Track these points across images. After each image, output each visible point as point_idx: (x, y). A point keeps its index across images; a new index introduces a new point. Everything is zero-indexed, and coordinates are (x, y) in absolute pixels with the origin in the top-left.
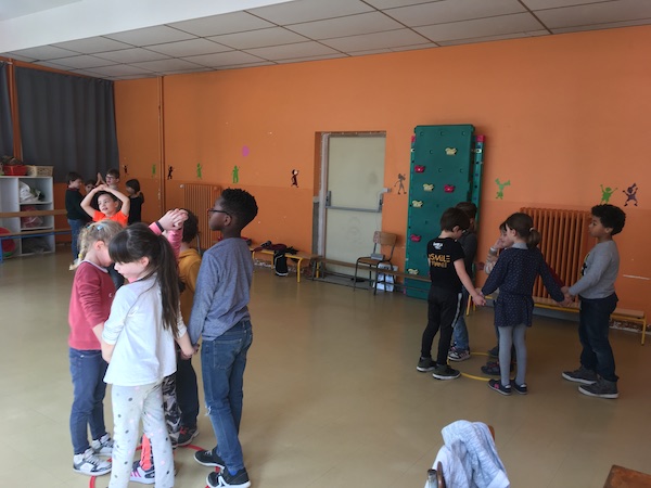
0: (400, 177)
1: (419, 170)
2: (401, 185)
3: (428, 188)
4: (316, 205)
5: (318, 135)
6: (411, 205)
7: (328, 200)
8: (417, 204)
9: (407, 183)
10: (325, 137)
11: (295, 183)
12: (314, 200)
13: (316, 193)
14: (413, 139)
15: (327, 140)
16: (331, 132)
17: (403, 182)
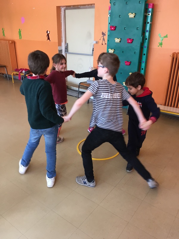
0: (103, 34)
1: (113, 28)
2: (104, 39)
3: (117, 40)
5: (59, 8)
6: (108, 51)
7: (67, 48)
8: (111, 51)
9: (106, 38)
10: (63, 9)
11: (49, 39)
12: (59, 48)
13: (60, 44)
14: (110, 8)
15: (64, 11)
16: (66, 6)
17: (104, 37)
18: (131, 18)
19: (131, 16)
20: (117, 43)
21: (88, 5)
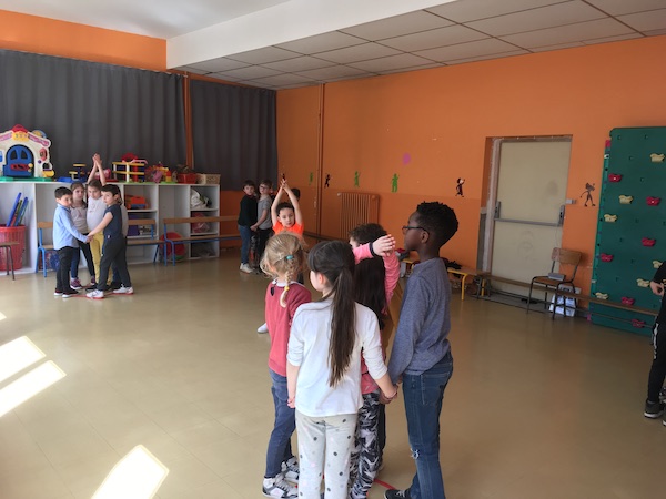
0: (588, 186)
1: (614, 179)
3: (625, 200)
4: (483, 217)
5: (489, 141)
6: (601, 219)
7: (497, 212)
8: (609, 218)
10: (496, 142)
11: (460, 192)
12: (481, 211)
13: (484, 203)
14: (608, 143)
15: (499, 146)
16: (506, 137)
17: (592, 193)
18: (657, 163)
19: (657, 158)
20: (624, 205)
21: (554, 136)
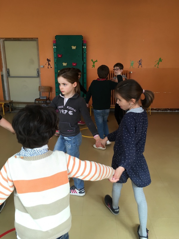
0: (48, 60)
1: (60, 56)
2: (49, 64)
3: (65, 64)
4: (2, 76)
6: (56, 73)
7: (8, 73)
9: (52, 63)
10: (1, 41)
13: (1, 70)
14: (54, 42)
15: (3, 42)
16: (5, 38)
17: (50, 62)
18: (74, 50)
19: (74, 48)
20: (65, 66)
21: (29, 38)
